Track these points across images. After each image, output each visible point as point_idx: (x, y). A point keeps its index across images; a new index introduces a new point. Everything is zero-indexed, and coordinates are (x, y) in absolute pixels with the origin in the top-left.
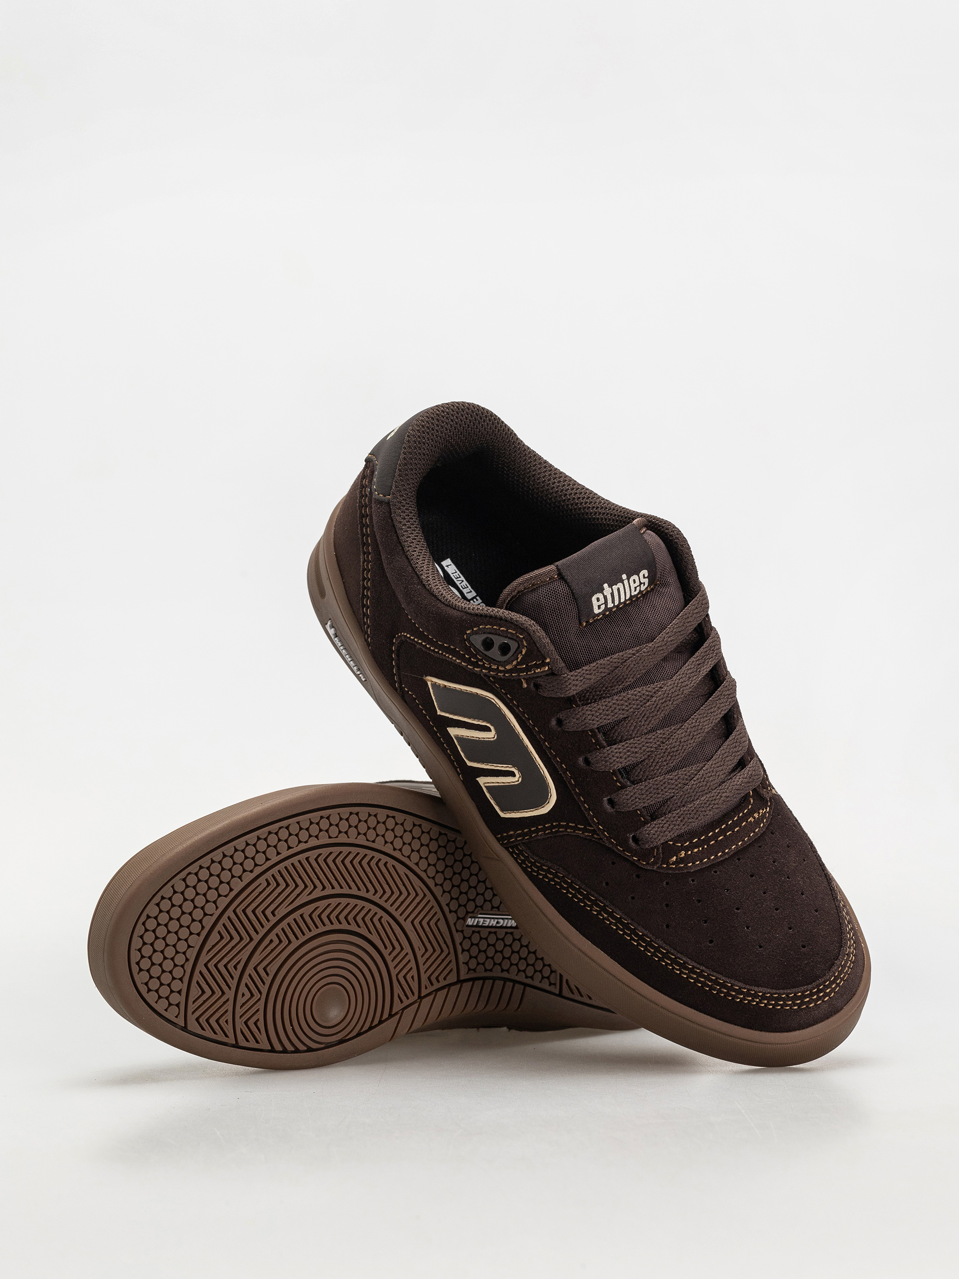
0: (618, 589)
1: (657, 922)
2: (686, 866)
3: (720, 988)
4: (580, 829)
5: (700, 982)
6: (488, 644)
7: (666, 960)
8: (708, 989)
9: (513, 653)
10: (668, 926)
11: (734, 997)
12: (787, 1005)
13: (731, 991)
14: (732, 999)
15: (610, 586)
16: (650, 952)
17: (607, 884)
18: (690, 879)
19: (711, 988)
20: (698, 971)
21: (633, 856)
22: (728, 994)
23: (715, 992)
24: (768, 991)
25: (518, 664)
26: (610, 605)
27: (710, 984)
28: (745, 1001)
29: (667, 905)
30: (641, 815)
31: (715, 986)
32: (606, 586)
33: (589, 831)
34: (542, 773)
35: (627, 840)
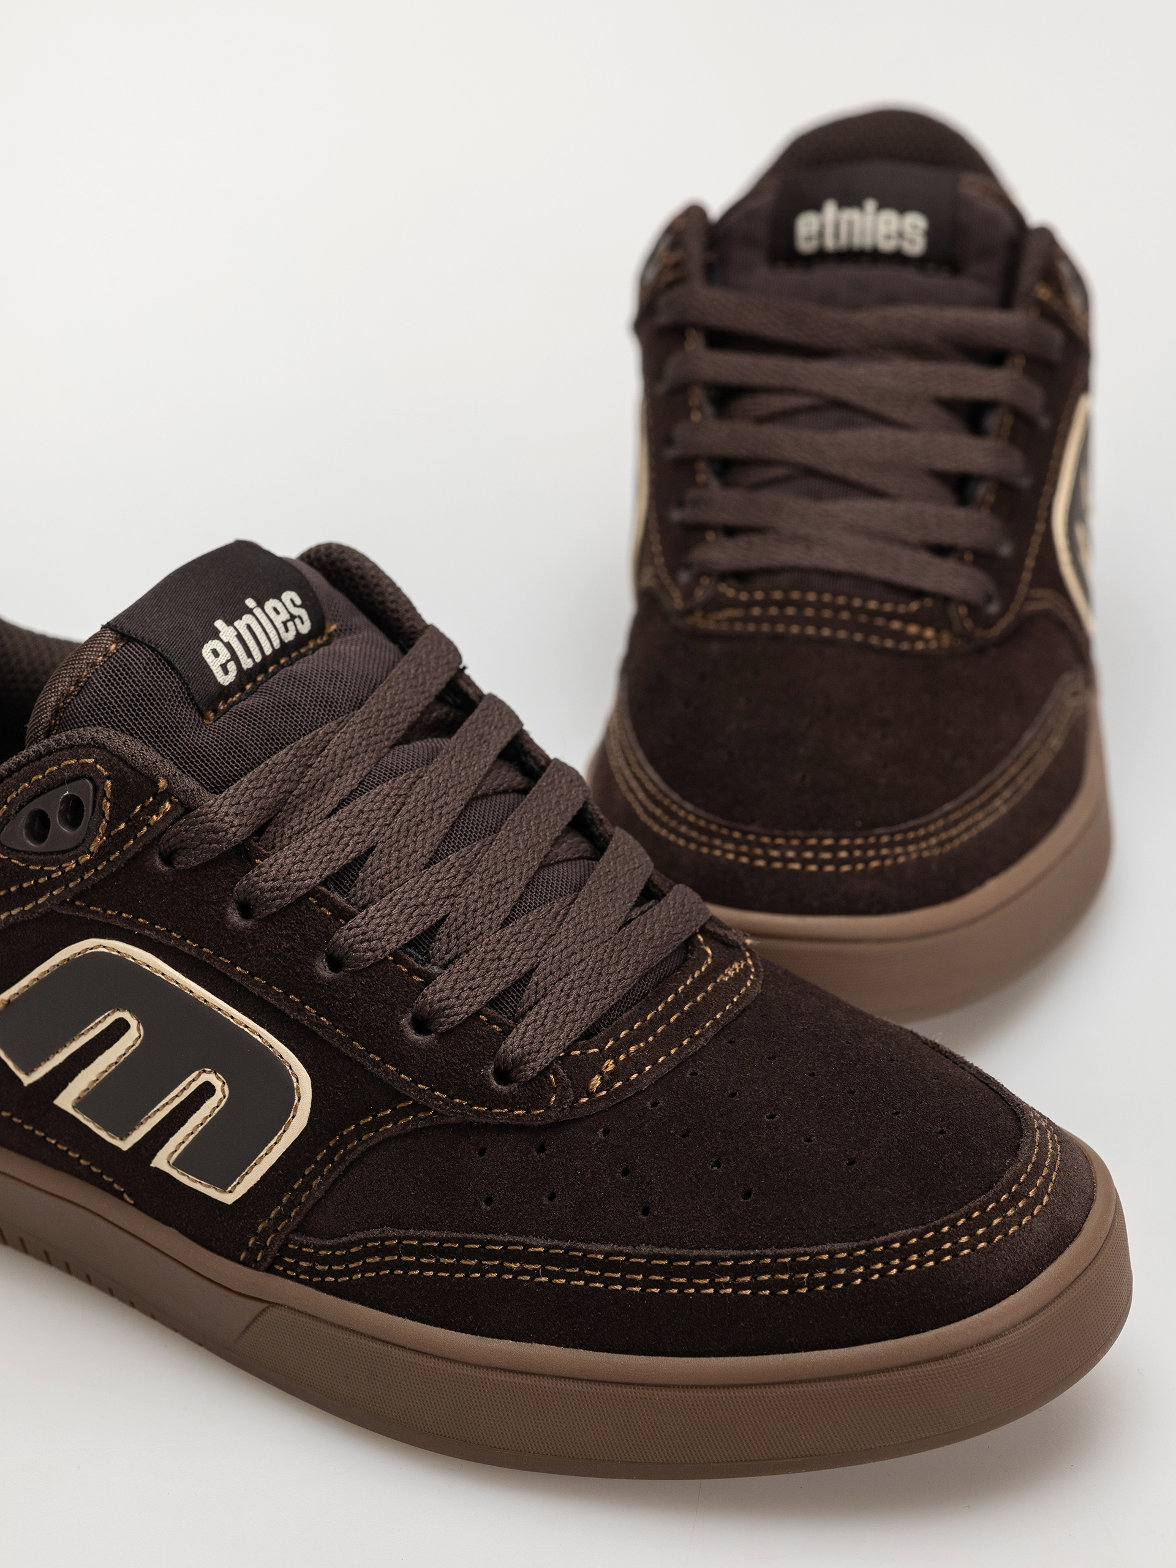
0: (249, 627)
1: (621, 1214)
2: (627, 1082)
3: (811, 1275)
4: (386, 1120)
5: (764, 1285)
6: (40, 826)
7: (674, 1280)
8: (786, 1292)
9: (90, 808)
10: (646, 1212)
11: (847, 1279)
12: (963, 1246)
13: (835, 1270)
14: (845, 1285)
15: (230, 623)
16: (635, 1283)
17: (489, 1201)
18: (649, 1103)
19: (793, 1285)
20: (750, 1262)
21: (513, 1111)
22: (832, 1280)
23: (804, 1290)
24: (910, 1231)
25: (112, 825)
26: (247, 664)
27: (786, 1277)
28: (873, 1275)
29: (626, 1172)
30: (491, 1021)
31: (798, 1276)
32: (219, 624)
33: (406, 1112)
34: (259, 1039)
35: (484, 1085)
